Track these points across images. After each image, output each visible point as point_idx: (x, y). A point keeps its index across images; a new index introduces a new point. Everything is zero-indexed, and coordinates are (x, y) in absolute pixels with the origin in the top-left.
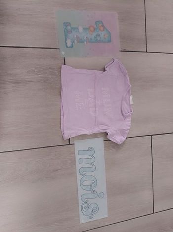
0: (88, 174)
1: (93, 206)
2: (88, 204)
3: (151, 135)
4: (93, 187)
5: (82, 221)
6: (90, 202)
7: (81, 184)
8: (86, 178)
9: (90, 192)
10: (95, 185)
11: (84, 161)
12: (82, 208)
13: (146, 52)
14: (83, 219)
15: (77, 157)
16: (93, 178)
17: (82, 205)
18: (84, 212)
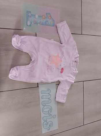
0: (47, 104)
1: (49, 123)
2: (47, 122)
3: (83, 81)
4: (50, 112)
5: (43, 132)
6: (48, 120)
7: (43, 111)
8: (45, 107)
9: (48, 115)
10: (51, 110)
11: (44, 97)
12: (43, 125)
13: (82, 34)
14: (44, 131)
15: (41, 95)
16: (50, 107)
17: (43, 123)
18: (45, 127)
